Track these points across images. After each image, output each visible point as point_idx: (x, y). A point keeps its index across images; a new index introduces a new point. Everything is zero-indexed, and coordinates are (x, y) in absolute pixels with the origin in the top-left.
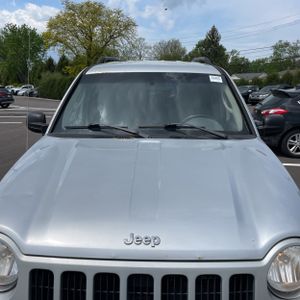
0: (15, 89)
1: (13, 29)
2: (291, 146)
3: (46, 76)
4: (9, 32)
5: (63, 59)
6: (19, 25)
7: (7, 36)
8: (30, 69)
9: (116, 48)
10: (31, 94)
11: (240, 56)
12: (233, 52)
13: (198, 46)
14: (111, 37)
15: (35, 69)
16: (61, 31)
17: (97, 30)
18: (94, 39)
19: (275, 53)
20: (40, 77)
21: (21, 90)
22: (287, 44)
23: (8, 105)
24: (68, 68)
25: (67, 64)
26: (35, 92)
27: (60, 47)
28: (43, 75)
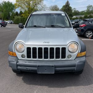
0: (7, 22)
1: (5, 3)
2: (87, 35)
3: (16, 17)
4: (4, 4)
5: (21, 12)
6: (7, 1)
7: (3, 5)
8: (11, 15)
9: (37, 8)
10: (11, 23)
11: (76, 10)
12: (74, 9)
13: (63, 7)
14: (36, 5)
15: (12, 15)
16: (20, 3)
17: (31, 2)
18: (30, 5)
19: (87, 9)
20: (14, 18)
21: (8, 22)
22: (91, 6)
23: (5, 26)
24: (22, 14)
25: (22, 13)
26: (13, 22)
27: (20, 8)
28: (15, 17)
